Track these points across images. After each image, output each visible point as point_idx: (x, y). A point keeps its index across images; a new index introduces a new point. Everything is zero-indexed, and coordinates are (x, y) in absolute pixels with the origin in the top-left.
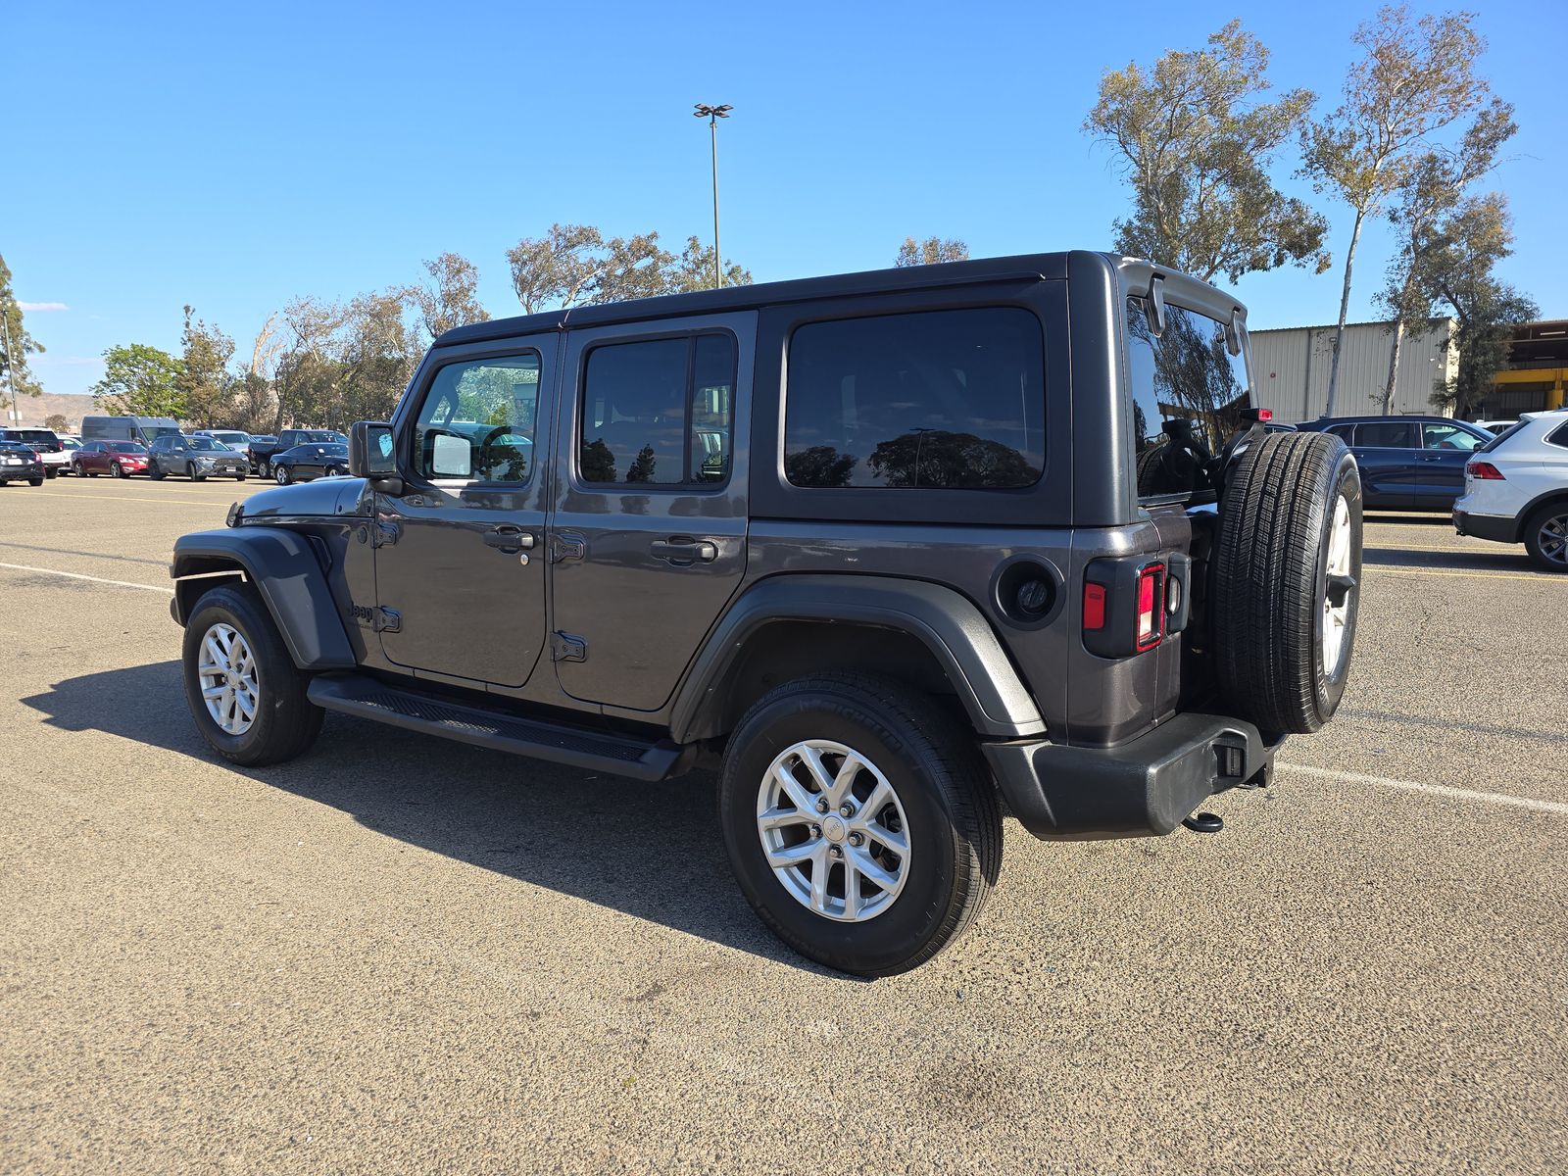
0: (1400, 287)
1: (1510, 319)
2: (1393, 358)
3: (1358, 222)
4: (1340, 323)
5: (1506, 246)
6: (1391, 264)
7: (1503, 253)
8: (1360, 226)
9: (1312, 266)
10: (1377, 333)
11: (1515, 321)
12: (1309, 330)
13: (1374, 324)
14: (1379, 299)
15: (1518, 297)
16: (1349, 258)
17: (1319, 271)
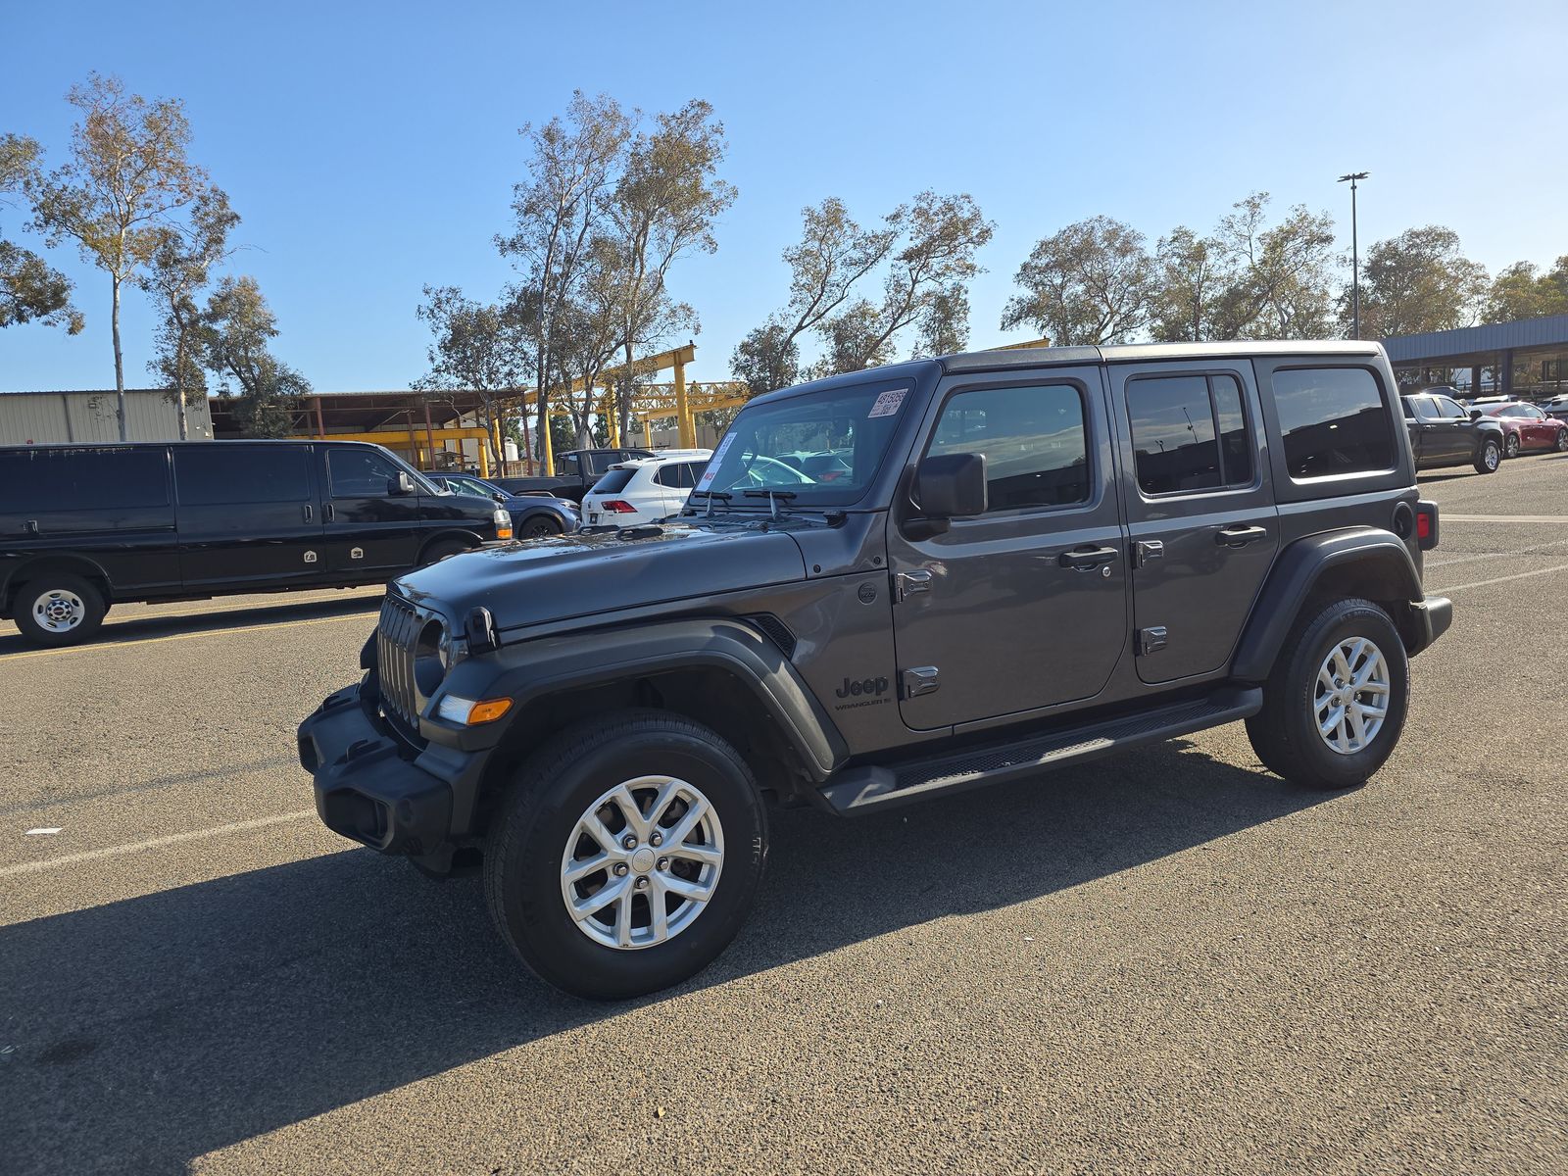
0: (171, 355)
1: (286, 390)
2: (182, 426)
3: (115, 286)
4: (119, 387)
5: (273, 327)
6: (158, 333)
7: (273, 333)
8: (118, 292)
9: (64, 325)
10: (158, 399)
11: (292, 393)
12: (64, 395)
13: (153, 391)
14: (154, 367)
15: (291, 373)
16: (114, 323)
17: (72, 331)
